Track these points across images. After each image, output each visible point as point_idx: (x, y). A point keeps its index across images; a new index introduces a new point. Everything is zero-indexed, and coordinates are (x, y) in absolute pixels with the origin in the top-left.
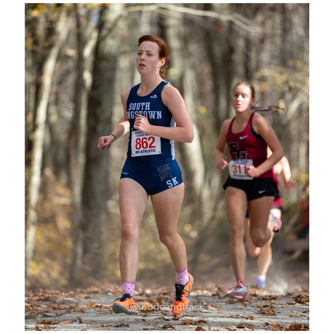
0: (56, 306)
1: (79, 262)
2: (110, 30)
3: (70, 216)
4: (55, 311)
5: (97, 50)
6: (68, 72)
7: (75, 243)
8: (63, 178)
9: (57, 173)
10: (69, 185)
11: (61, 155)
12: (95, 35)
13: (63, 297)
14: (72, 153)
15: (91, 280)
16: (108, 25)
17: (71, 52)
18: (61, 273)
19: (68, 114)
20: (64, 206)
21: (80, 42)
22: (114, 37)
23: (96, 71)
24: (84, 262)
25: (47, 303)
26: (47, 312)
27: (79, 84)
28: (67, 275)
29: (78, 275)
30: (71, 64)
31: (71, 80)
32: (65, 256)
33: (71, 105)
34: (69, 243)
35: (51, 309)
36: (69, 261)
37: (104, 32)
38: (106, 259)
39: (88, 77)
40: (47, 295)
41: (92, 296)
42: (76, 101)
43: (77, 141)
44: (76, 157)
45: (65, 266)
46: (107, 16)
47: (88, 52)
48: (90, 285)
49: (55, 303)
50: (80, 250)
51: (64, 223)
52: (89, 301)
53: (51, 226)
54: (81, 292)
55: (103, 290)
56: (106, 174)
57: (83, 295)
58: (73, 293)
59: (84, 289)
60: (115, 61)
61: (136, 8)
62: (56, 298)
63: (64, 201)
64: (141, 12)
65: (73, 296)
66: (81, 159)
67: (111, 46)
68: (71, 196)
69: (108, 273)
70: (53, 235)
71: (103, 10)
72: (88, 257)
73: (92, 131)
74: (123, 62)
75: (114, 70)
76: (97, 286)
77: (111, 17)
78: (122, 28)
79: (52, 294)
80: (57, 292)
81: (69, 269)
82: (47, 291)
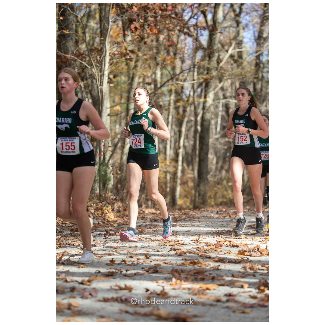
0: (189, 216)
1: (197, 199)
2: (207, 110)
3: (193, 181)
4: (189, 218)
5: (203, 118)
6: (191, 126)
7: (195, 192)
8: (191, 167)
9: (188, 165)
10: (193, 170)
11: (190, 158)
12: (201, 112)
13: (191, 212)
14: (194, 157)
15: (202, 206)
16: (207, 108)
17: (193, 119)
18: (190, 203)
19: (192, 143)
20: (191, 178)
21: (196, 115)
22: (209, 113)
23: (202, 125)
24: (199, 199)
25: (185, 215)
26: (185, 219)
27: (196, 131)
28: (193, 204)
29: (197, 204)
30: (193, 123)
31: (193, 129)
32: (192, 197)
33: (193, 139)
34: (193, 192)
35: (187, 217)
36: (193, 198)
37: (205, 111)
38: (207, 198)
39: (199, 128)
40: (185, 212)
41: (203, 212)
42: (195, 137)
43: (195, 153)
44: (195, 159)
45: (192, 201)
46: (206, 105)
47: (199, 118)
48: (201, 208)
49: (188, 215)
50: (197, 195)
51: (191, 184)
52: (201, 214)
53: (186, 186)
54: (198, 211)
55: (207, 210)
56: (207, 165)
57: (199, 212)
58: (195, 211)
59: (199, 209)
60: (210, 121)
61: (217, 101)
62: (189, 213)
63: (191, 176)
64: (219, 103)
65: (195, 212)
66: (197, 159)
67: (208, 116)
68: (194, 174)
69: (208, 203)
70: (187, 189)
71: (205, 102)
72: (200, 197)
73: (201, 149)
74: (213, 122)
75: (209, 125)
76: (204, 208)
77: (208, 105)
78: (212, 109)
79: (187, 212)
80: (189, 211)
81: (193, 202)
82: (185, 210)
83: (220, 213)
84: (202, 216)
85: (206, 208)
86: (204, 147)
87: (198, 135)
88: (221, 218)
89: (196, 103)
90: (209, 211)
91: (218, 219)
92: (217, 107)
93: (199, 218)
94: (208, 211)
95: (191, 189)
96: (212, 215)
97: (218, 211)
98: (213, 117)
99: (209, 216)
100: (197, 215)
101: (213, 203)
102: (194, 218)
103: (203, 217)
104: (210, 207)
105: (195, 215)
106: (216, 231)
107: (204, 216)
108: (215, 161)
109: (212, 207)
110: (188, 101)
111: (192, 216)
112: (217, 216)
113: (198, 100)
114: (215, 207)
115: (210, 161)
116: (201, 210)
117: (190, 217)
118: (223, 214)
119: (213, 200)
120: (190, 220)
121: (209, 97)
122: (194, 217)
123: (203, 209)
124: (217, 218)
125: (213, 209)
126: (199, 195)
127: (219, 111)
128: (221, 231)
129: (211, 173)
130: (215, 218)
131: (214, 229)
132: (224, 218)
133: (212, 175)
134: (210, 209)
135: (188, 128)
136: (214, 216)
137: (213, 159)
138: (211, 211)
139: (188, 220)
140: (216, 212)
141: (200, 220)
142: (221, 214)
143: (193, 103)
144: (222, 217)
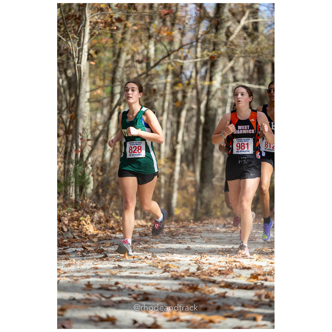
0: (188, 230)
1: (199, 208)
2: (213, 96)
3: (194, 186)
4: (188, 233)
5: (207, 106)
6: (193, 116)
7: (197, 199)
8: (191, 168)
9: (188, 166)
10: (194, 172)
11: (190, 157)
12: (206, 98)
13: (191, 225)
14: (195, 155)
15: (205, 217)
16: (212, 93)
17: (195, 106)
18: (190, 214)
19: (193, 137)
20: (192, 181)
21: (199, 102)
22: (215, 99)
23: (206, 115)
24: (201, 209)
25: (184, 228)
26: (184, 233)
27: (198, 122)
28: (193, 215)
29: (198, 215)
30: (194, 112)
31: (194, 120)
32: (192, 206)
33: (194, 132)
34: (194, 199)
35: (185, 231)
36: (194, 207)
37: (210, 97)
38: (212, 206)
39: (202, 118)
40: (184, 225)
41: (206, 225)
42: (197, 131)
43: (197, 150)
44: (197, 157)
45: (192, 210)
46: (212, 89)
47: (203, 106)
48: (204, 220)
49: (188, 228)
50: (199, 203)
51: (191, 190)
52: (204, 227)
53: (185, 191)
54: (200, 223)
55: (211, 222)
56: (212, 166)
57: (201, 225)
58: (196, 223)
59: (202, 222)
60: (216, 110)
61: (226, 85)
62: (188, 226)
63: (192, 179)
64: (228, 87)
65: (196, 225)
66: (200, 158)
67: (214, 103)
68: (195, 176)
69: (213, 214)
70: (186, 195)
71: (210, 87)
72: (203, 206)
73: (205, 145)
74: (220, 111)
75: (215, 115)
76: (208, 220)
77: (214, 89)
78: (219, 94)
79: (186, 224)
80: (189, 223)
81: (194, 212)
82: (184, 222)
83: (227, 226)
84: (204, 230)
85: (210, 220)
86: (209, 143)
87: (201, 128)
88: (228, 233)
89: (199, 87)
90: (214, 224)
91: (225, 234)
92: (225, 92)
93: (200, 232)
94: (212, 224)
95: (192, 196)
96: (218, 229)
97: (226, 223)
98: (221, 104)
99: (213, 229)
100: (198, 229)
101: (219, 214)
102: (195, 233)
103: (206, 232)
104: (215, 218)
105: (196, 228)
106: (222, 249)
107: (208, 230)
108: (222, 160)
109: (218, 218)
110: (189, 84)
111: (192, 230)
112: (224, 230)
113: (202, 83)
114: (221, 219)
115: (215, 160)
116: (204, 222)
117: (190, 231)
118: (231, 228)
119: (219, 210)
120: (190, 234)
121: (215, 80)
122: (195, 231)
123: (207, 222)
124: (225, 232)
125: (219, 222)
126: (202, 203)
127: (228, 97)
128: (229, 249)
129: (217, 176)
130: (221, 233)
131: (219, 247)
132: (233, 233)
133: (218, 179)
134: (215, 221)
135: (188, 118)
136: (221, 230)
137: (220, 158)
138: (216, 224)
139: (187, 234)
140: (223, 225)
141: (202, 234)
142: (229, 227)
143: (195, 87)
144: (230, 231)
